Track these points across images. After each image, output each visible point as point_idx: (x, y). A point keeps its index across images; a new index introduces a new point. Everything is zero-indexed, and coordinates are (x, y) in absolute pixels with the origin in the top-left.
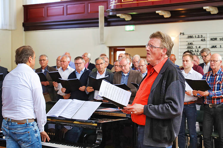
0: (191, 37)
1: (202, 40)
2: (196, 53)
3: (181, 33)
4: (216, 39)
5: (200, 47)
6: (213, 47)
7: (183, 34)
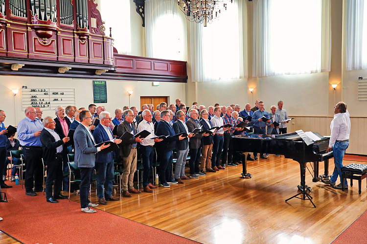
0: (34, 91)
1: (45, 94)
2: (40, 105)
3: (23, 87)
4: (57, 93)
5: (43, 100)
6: (55, 100)
7: (26, 88)
